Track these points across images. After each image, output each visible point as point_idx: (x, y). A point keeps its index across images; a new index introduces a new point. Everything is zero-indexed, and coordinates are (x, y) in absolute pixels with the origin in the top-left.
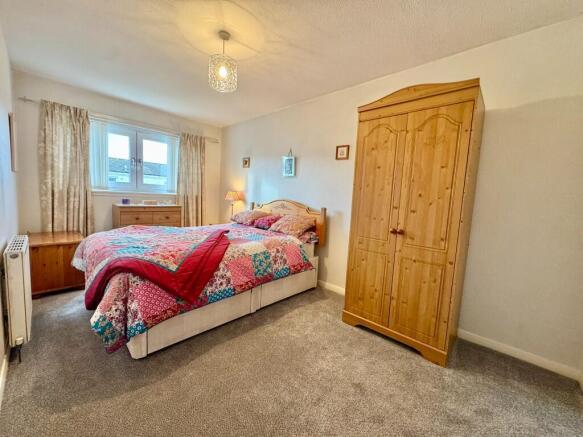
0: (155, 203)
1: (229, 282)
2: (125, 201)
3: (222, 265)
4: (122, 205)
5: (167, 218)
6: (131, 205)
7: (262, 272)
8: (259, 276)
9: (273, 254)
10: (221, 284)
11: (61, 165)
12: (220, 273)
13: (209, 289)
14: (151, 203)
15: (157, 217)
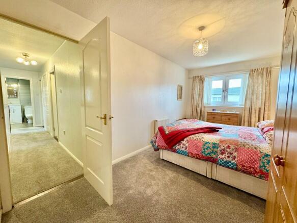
0: (226, 111)
1: (186, 148)
2: (213, 110)
3: (185, 139)
4: (212, 111)
5: (229, 119)
6: (216, 112)
7: (206, 153)
8: (204, 155)
9: (222, 148)
10: (183, 147)
11: (196, 97)
12: (183, 142)
13: (178, 147)
14: (224, 111)
15: (223, 118)
